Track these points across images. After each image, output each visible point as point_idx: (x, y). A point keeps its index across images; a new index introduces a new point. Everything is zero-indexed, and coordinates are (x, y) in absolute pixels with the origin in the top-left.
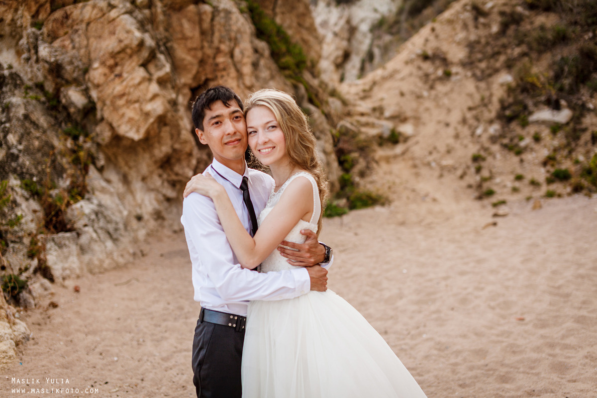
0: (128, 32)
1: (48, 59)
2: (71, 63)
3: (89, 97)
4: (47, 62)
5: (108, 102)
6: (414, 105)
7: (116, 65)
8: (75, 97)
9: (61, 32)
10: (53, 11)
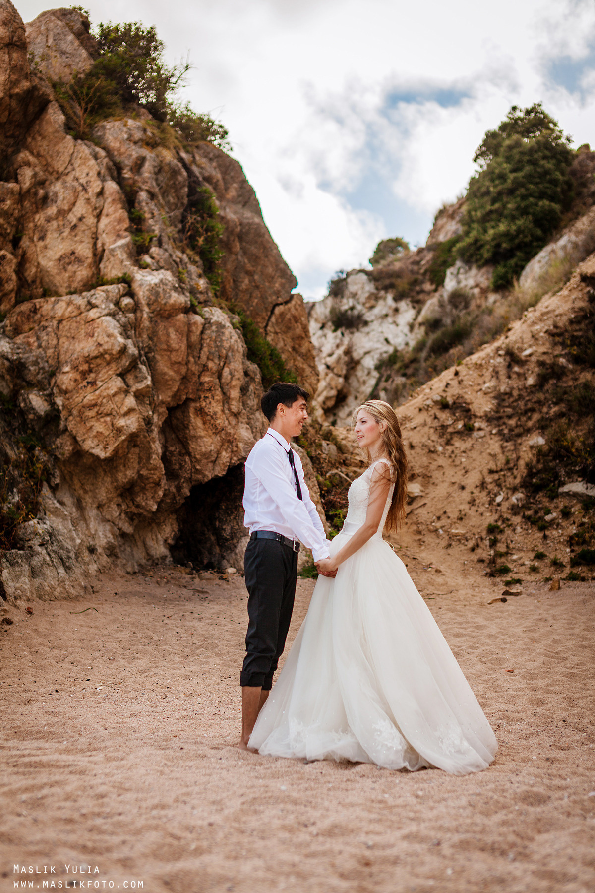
0: (109, 336)
1: (10, 356)
2: (36, 363)
3: (53, 404)
4: (8, 359)
5: (75, 412)
6: (425, 460)
7: (90, 371)
8: (37, 402)
9: (26, 327)
10: (18, 302)
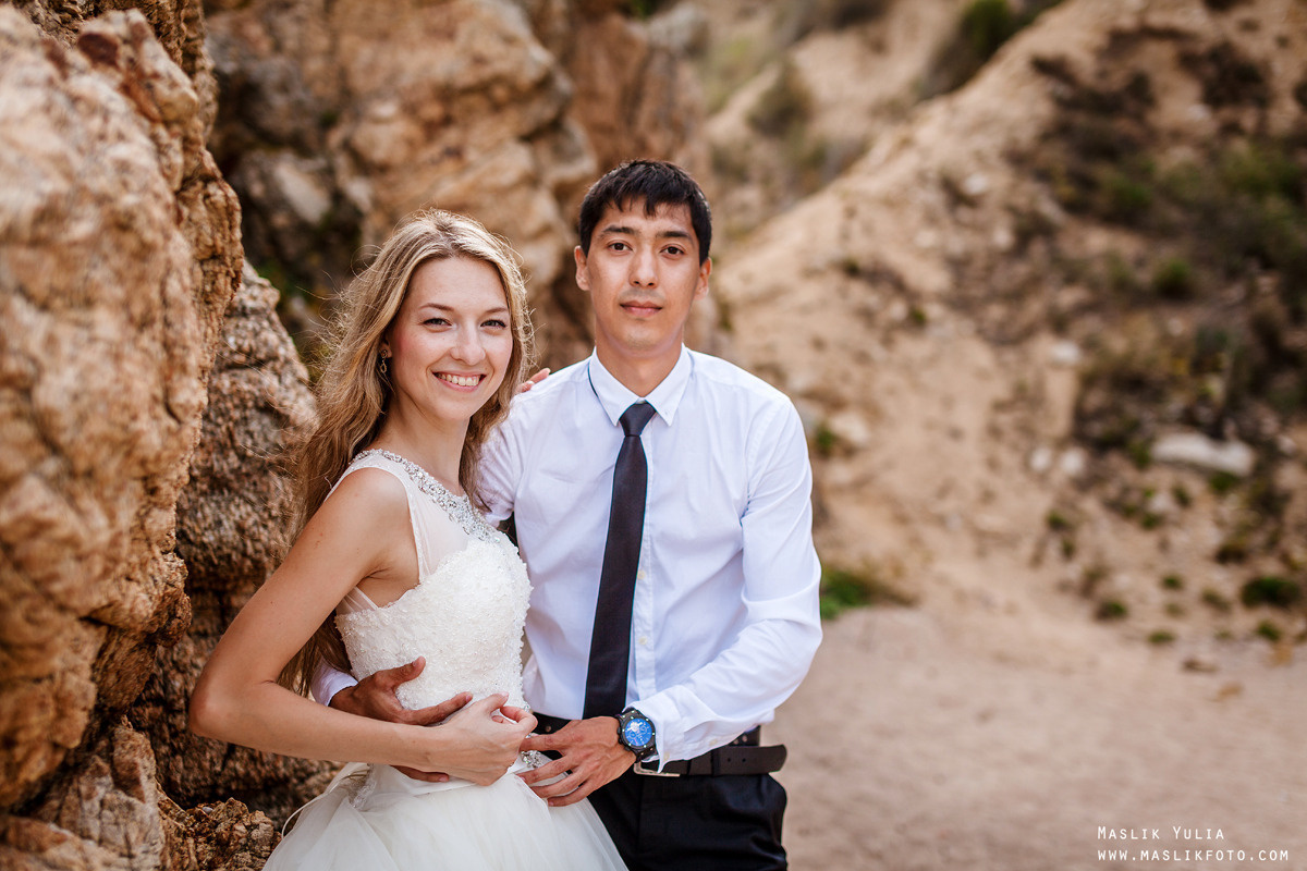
0: (509, 40)
6: (855, 374)
7: (447, 121)
8: (296, 185)
